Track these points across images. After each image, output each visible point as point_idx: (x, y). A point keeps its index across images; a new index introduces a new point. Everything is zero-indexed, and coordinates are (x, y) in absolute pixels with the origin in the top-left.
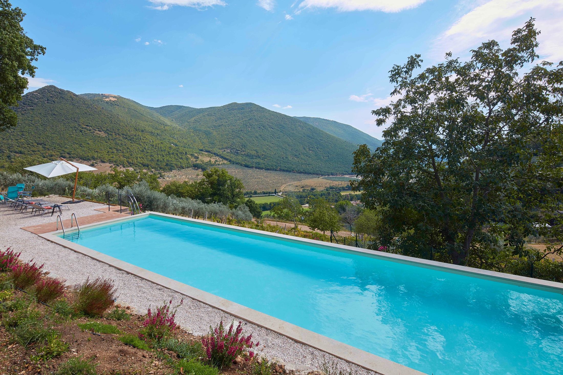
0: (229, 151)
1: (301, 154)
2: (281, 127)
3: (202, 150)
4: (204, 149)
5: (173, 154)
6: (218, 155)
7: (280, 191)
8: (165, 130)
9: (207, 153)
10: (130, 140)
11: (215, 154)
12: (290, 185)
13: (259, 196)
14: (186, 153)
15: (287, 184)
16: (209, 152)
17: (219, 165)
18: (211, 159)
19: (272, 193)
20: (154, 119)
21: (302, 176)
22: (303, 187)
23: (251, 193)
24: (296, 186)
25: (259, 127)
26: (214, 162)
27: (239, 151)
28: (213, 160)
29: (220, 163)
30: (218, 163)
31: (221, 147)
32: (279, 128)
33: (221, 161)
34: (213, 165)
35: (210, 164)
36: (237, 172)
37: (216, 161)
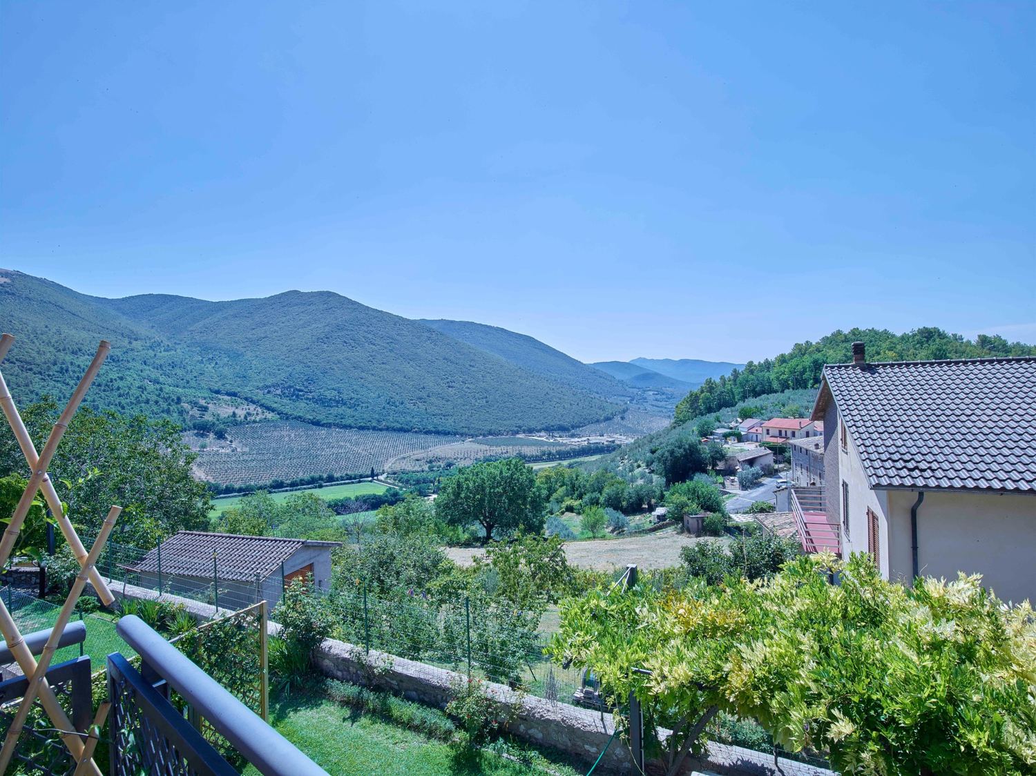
0: (279, 392)
1: (431, 395)
2: (390, 340)
3: (218, 392)
4: (222, 389)
5: (147, 402)
6: (253, 402)
7: (383, 470)
8: (132, 350)
9: (229, 398)
10: (40, 373)
11: (246, 399)
12: (404, 458)
13: (338, 484)
14: (179, 399)
15: (399, 457)
16: (234, 394)
17: (255, 422)
18: (236, 411)
19: (367, 477)
20: (104, 325)
21: (431, 438)
22: (431, 462)
23: (321, 478)
24: (418, 460)
25: (345, 342)
26: (242, 417)
27: (301, 391)
28: (241, 413)
29: (258, 419)
30: (253, 418)
31: (261, 385)
32: (388, 343)
33: (259, 414)
34: (241, 423)
35: (234, 422)
36: (293, 435)
37: (249, 414)
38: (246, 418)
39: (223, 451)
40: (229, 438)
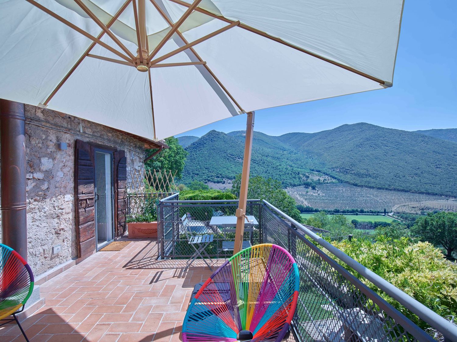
0: (338, 170)
1: (424, 172)
2: (397, 144)
3: (313, 170)
4: (315, 169)
5: (288, 174)
6: (327, 175)
7: (391, 211)
8: (284, 154)
9: (317, 173)
11: (324, 173)
12: (405, 206)
13: (366, 215)
14: (299, 173)
15: (402, 205)
16: (319, 171)
17: (327, 183)
18: (320, 178)
19: (382, 213)
20: (275, 146)
21: (422, 196)
22: (423, 209)
23: (357, 211)
24: (413, 208)
25: (371, 146)
26: (322, 181)
27: (348, 170)
28: (322, 179)
29: (329, 182)
30: (327, 181)
31: (330, 167)
32: (395, 145)
33: (329, 180)
34: (322, 183)
35: (319, 183)
36: (344, 190)
37: (325, 180)
38: (324, 181)
39: (315, 194)
40: (317, 189)
